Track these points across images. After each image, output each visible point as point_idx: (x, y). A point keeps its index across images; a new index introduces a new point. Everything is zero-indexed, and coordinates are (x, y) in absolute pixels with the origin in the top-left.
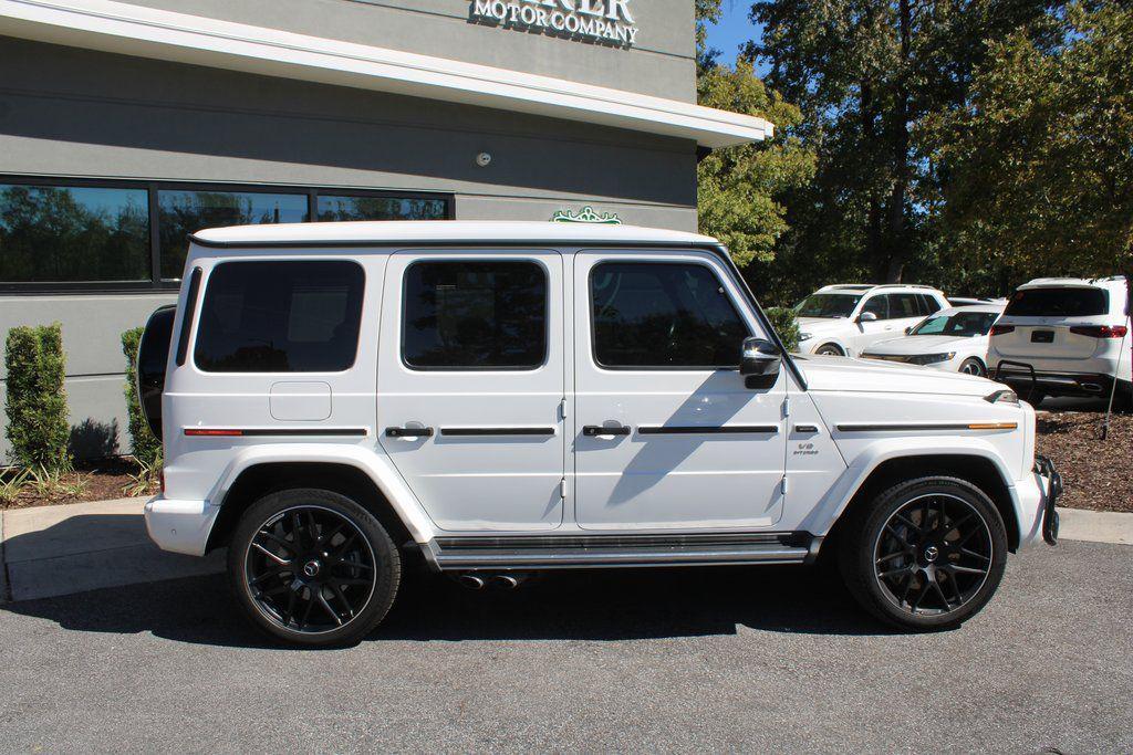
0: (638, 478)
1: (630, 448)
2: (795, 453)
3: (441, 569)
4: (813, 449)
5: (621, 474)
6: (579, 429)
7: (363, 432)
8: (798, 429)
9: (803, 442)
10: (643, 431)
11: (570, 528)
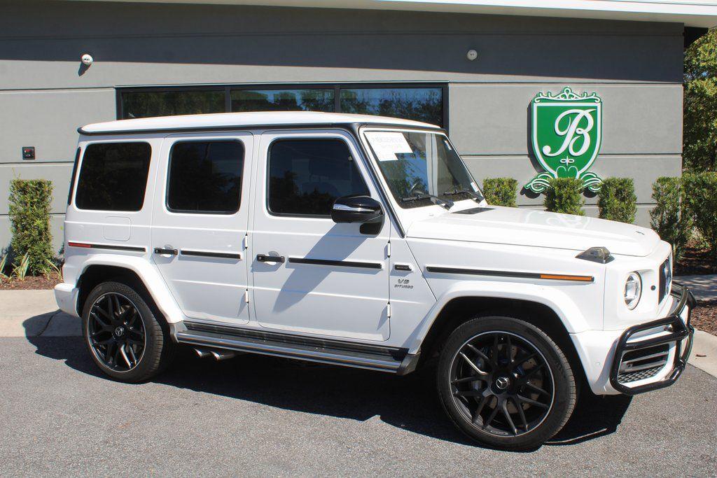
0: (291, 294)
1: (285, 272)
2: (396, 286)
3: (178, 341)
4: (409, 284)
5: (280, 290)
6: (255, 257)
7: (143, 250)
8: (397, 267)
9: (402, 278)
10: (292, 260)
11: (254, 324)
